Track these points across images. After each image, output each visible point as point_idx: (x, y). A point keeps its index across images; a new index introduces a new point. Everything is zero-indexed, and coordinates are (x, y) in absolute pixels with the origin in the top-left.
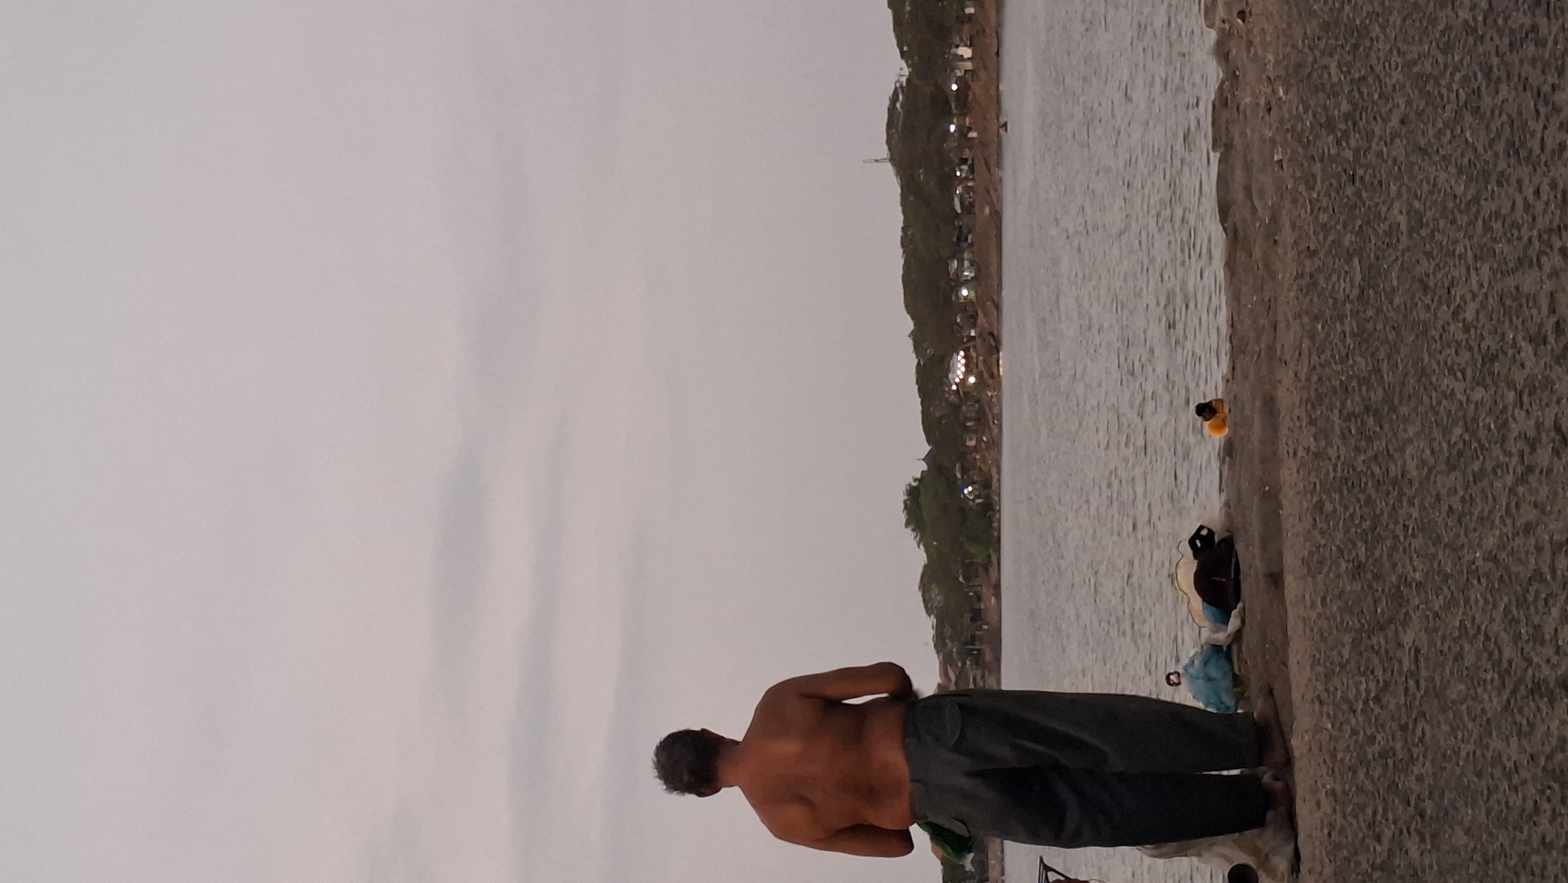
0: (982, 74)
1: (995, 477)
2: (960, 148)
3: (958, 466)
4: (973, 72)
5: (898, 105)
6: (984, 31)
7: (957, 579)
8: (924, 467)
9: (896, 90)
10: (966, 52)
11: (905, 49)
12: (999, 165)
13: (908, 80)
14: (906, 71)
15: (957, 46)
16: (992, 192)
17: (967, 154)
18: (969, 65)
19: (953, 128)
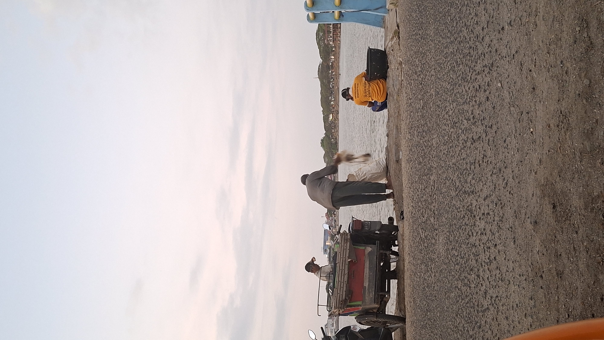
0: (336, 61)
1: (338, 137)
2: (331, 76)
3: (331, 135)
4: (334, 61)
5: (320, 67)
6: (336, 53)
7: (330, 156)
8: (324, 135)
9: (320, 65)
10: (333, 57)
11: (321, 57)
12: (339, 79)
13: (322, 63)
14: (322, 61)
15: (331, 56)
16: (337, 84)
17: (333, 77)
18: (333, 60)
19: (330, 72)
